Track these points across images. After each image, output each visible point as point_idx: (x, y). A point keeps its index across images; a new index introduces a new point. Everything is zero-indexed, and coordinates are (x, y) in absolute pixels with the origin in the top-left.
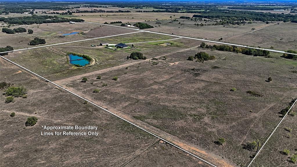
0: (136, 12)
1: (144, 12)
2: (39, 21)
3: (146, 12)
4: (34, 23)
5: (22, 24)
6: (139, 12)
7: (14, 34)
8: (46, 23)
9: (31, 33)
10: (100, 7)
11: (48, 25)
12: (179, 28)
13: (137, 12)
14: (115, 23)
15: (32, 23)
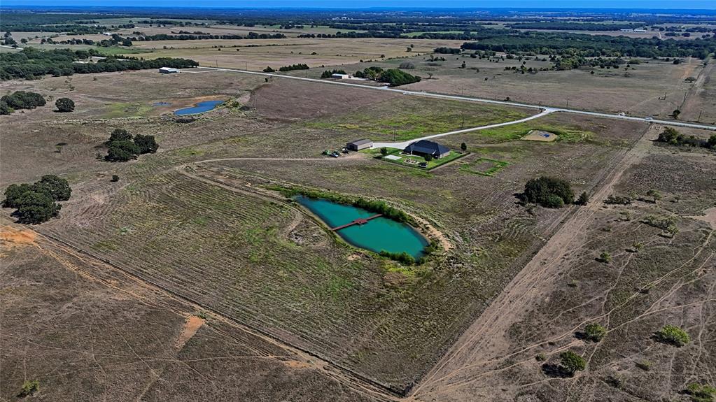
0: (298, 37)
1: (319, 36)
2: (61, 67)
3: (324, 36)
4: (43, 74)
5: (8, 78)
6: (308, 36)
7: (8, 113)
8: (84, 73)
9: (70, 111)
10: (187, 24)
11: (95, 79)
12: (486, 79)
13: (301, 36)
14: (290, 69)
15: (38, 74)
